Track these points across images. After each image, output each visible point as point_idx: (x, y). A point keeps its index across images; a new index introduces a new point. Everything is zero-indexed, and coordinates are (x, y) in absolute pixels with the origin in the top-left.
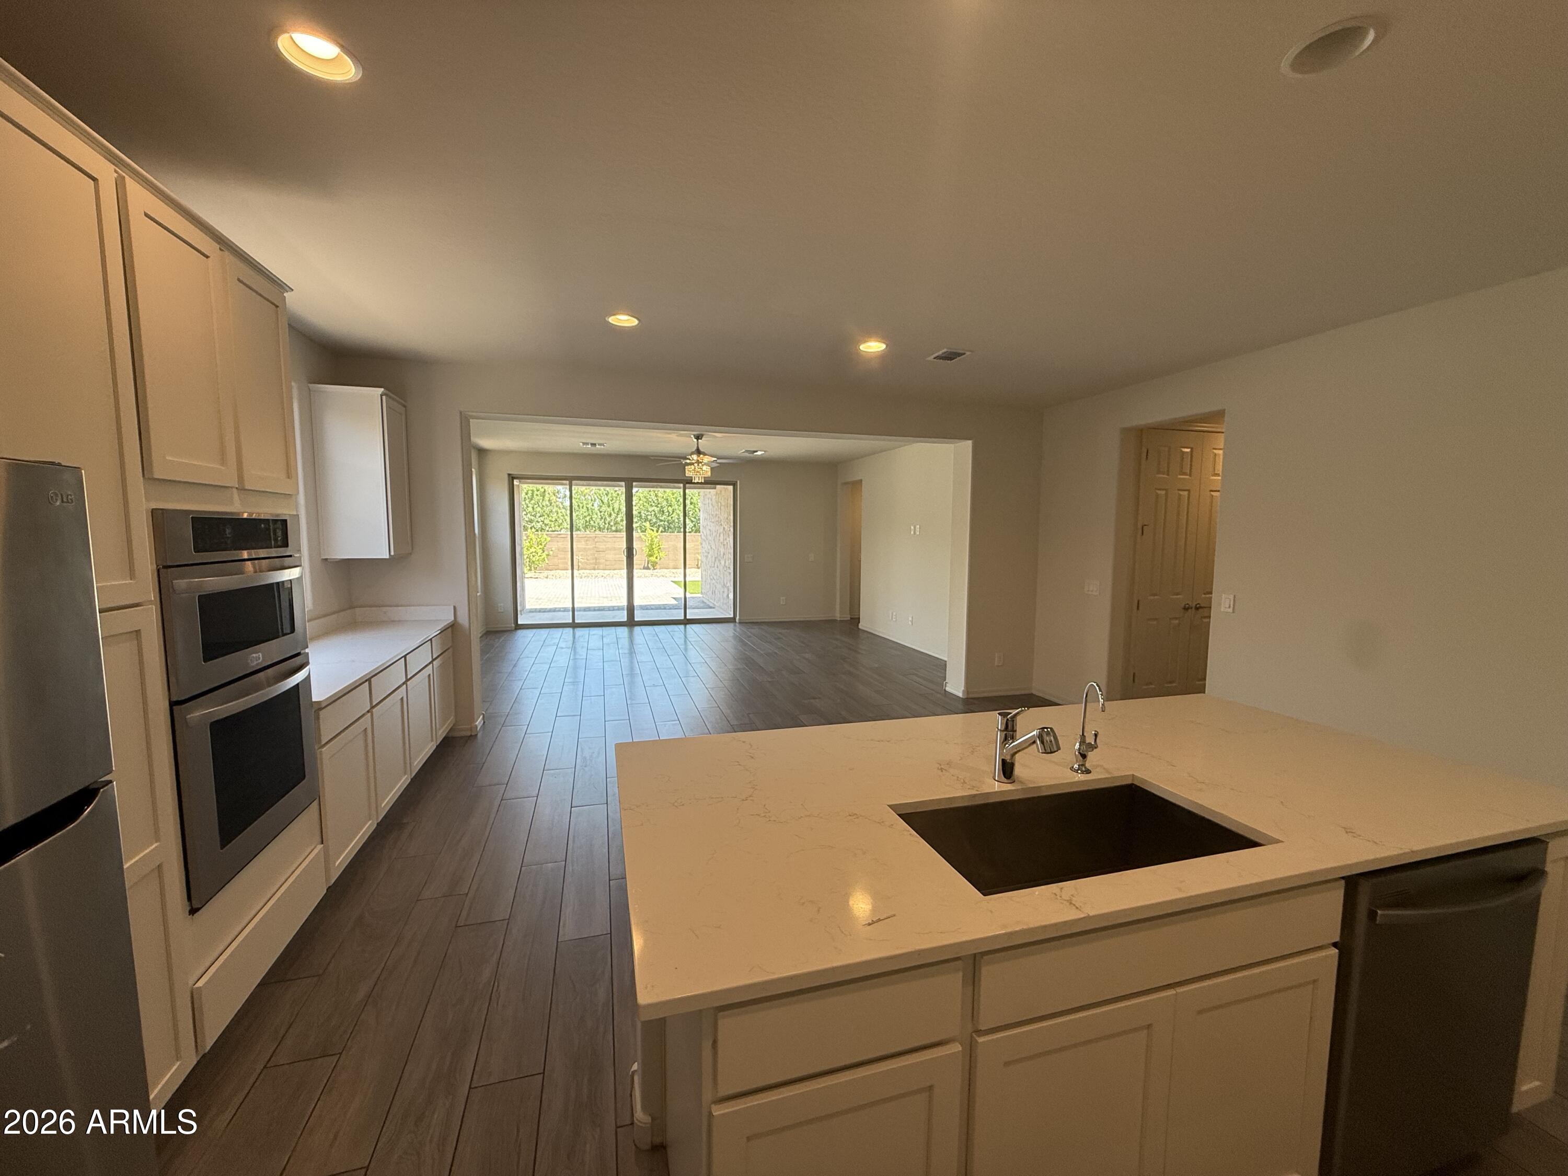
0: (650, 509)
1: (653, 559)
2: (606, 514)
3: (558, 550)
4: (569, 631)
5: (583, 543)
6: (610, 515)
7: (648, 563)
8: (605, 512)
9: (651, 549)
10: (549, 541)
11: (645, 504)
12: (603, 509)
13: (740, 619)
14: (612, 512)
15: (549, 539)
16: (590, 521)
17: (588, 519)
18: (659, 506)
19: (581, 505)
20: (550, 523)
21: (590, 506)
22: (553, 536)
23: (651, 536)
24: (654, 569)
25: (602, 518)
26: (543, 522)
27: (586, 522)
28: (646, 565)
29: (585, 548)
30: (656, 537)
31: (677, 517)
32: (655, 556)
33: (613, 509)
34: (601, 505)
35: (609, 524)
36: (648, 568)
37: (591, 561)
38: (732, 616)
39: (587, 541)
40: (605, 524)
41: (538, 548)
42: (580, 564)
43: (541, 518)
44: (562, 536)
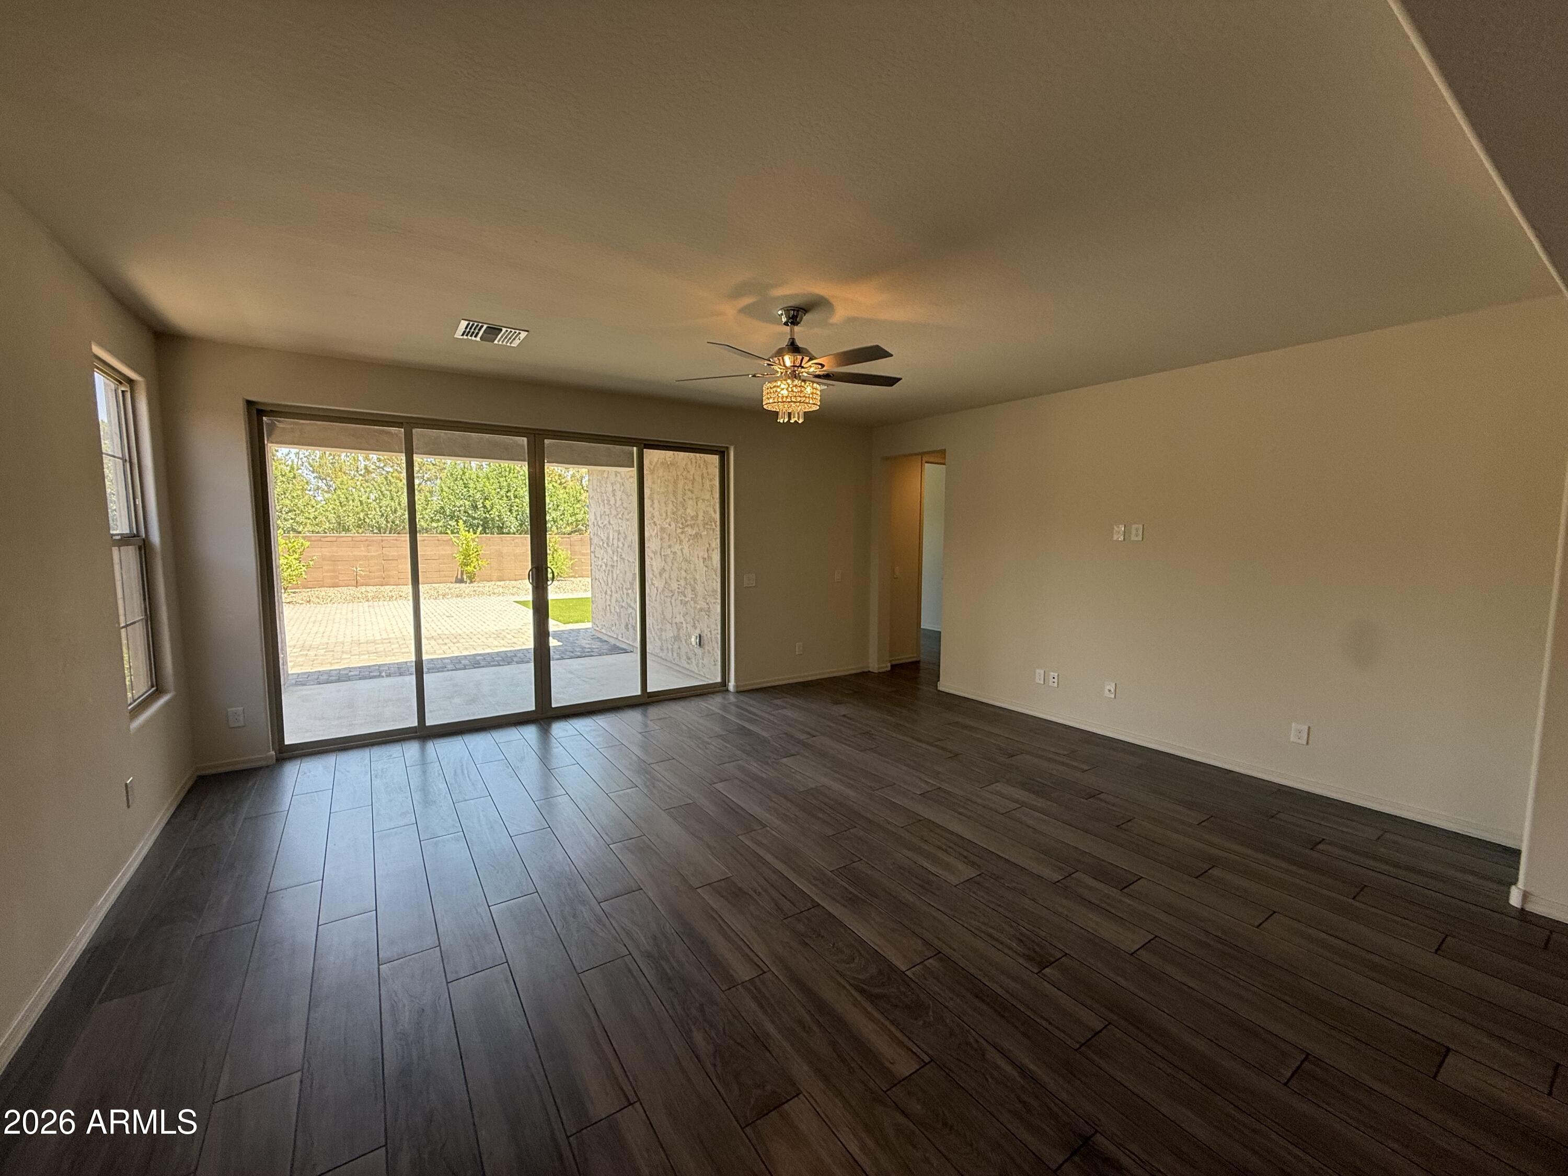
0: (458, 504)
1: (469, 569)
2: (389, 509)
3: (323, 560)
4: (412, 749)
5: (363, 549)
6: (396, 511)
7: (462, 574)
8: (387, 507)
9: (467, 556)
10: (308, 547)
11: (450, 497)
12: (384, 503)
13: (737, 686)
14: (398, 508)
15: (307, 544)
16: (364, 519)
17: (362, 515)
18: (471, 499)
19: (350, 498)
20: (305, 521)
21: (364, 498)
22: (313, 539)
23: (466, 539)
24: (471, 582)
25: (382, 515)
26: (295, 519)
27: (360, 519)
28: (459, 577)
29: (365, 556)
30: (473, 540)
31: (497, 513)
32: (473, 565)
33: (399, 504)
34: (381, 497)
35: (393, 522)
36: (461, 581)
37: (377, 574)
38: (719, 680)
39: (368, 546)
40: (387, 522)
41: (290, 558)
42: (358, 578)
43: (290, 514)
44: (328, 539)
